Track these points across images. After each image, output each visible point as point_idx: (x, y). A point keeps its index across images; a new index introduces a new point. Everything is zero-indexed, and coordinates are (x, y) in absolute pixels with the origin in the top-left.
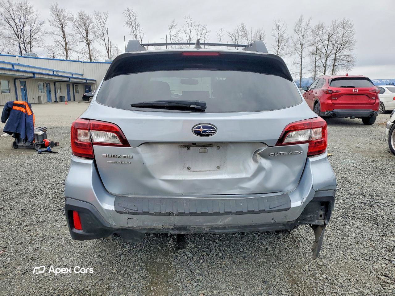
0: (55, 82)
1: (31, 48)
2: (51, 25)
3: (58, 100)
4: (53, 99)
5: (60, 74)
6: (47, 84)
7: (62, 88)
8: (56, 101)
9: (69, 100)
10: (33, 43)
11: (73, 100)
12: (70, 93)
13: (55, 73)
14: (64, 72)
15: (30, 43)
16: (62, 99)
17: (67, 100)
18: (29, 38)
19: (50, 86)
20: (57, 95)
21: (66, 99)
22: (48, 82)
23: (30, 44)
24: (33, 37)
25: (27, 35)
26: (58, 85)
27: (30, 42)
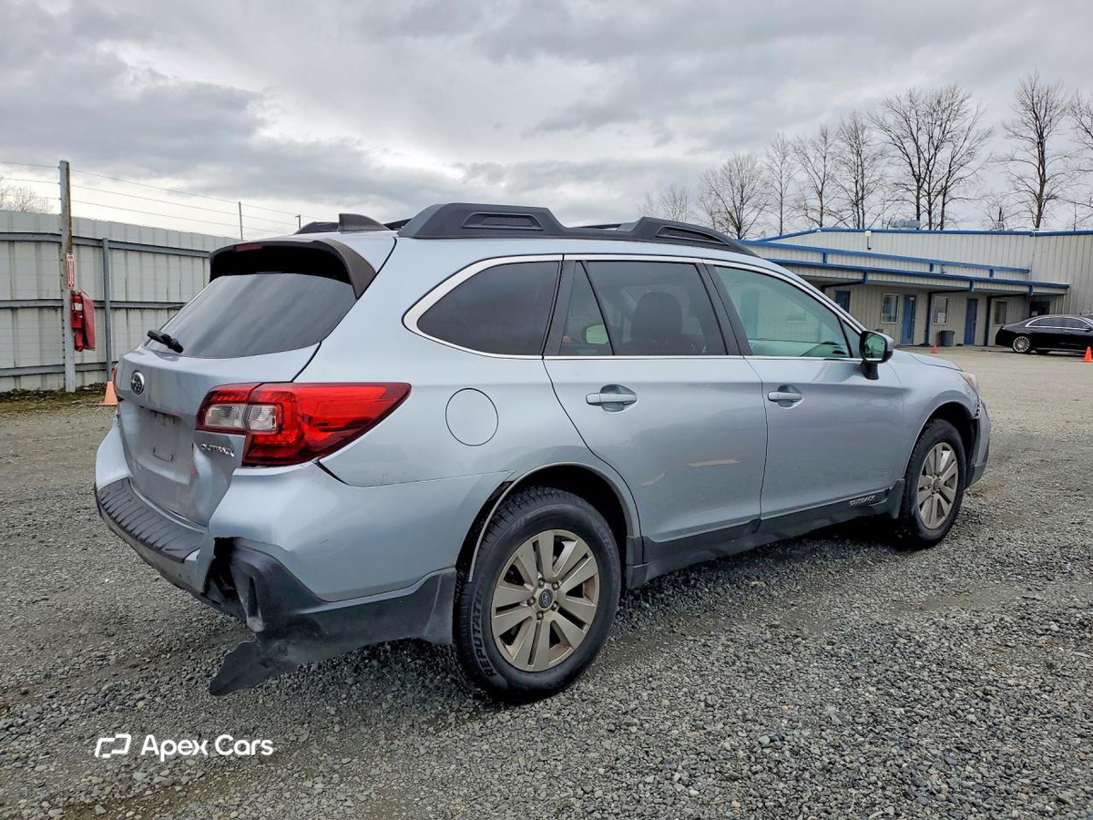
0: (931, 293)
1: (944, 204)
2: (1009, 137)
3: (932, 340)
4: (919, 337)
5: (950, 271)
6: (907, 298)
7: (949, 309)
8: (926, 345)
9: (969, 340)
10: (952, 192)
11: (982, 343)
12: (975, 325)
13: (937, 270)
14: (965, 266)
15: (944, 191)
16: (944, 340)
17: (962, 342)
18: (944, 179)
19: (914, 303)
20: (931, 326)
21: (959, 337)
22: (912, 293)
23: (944, 196)
24: (955, 177)
25: (940, 171)
26: (939, 300)
27: (946, 188)
